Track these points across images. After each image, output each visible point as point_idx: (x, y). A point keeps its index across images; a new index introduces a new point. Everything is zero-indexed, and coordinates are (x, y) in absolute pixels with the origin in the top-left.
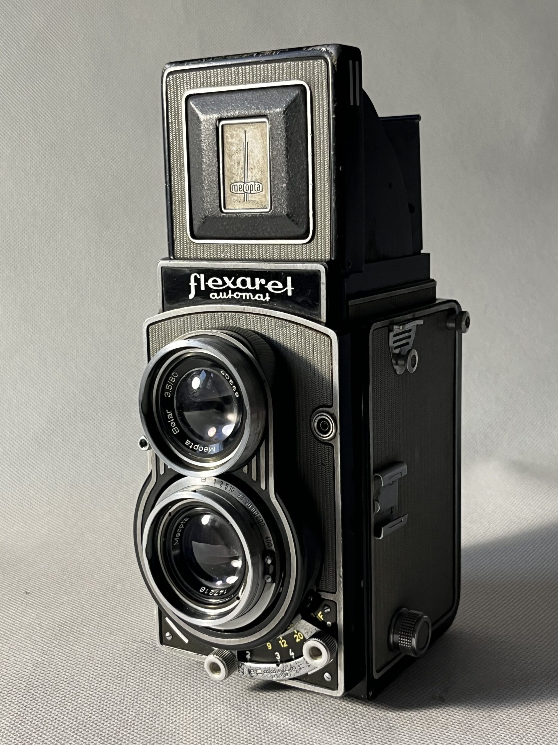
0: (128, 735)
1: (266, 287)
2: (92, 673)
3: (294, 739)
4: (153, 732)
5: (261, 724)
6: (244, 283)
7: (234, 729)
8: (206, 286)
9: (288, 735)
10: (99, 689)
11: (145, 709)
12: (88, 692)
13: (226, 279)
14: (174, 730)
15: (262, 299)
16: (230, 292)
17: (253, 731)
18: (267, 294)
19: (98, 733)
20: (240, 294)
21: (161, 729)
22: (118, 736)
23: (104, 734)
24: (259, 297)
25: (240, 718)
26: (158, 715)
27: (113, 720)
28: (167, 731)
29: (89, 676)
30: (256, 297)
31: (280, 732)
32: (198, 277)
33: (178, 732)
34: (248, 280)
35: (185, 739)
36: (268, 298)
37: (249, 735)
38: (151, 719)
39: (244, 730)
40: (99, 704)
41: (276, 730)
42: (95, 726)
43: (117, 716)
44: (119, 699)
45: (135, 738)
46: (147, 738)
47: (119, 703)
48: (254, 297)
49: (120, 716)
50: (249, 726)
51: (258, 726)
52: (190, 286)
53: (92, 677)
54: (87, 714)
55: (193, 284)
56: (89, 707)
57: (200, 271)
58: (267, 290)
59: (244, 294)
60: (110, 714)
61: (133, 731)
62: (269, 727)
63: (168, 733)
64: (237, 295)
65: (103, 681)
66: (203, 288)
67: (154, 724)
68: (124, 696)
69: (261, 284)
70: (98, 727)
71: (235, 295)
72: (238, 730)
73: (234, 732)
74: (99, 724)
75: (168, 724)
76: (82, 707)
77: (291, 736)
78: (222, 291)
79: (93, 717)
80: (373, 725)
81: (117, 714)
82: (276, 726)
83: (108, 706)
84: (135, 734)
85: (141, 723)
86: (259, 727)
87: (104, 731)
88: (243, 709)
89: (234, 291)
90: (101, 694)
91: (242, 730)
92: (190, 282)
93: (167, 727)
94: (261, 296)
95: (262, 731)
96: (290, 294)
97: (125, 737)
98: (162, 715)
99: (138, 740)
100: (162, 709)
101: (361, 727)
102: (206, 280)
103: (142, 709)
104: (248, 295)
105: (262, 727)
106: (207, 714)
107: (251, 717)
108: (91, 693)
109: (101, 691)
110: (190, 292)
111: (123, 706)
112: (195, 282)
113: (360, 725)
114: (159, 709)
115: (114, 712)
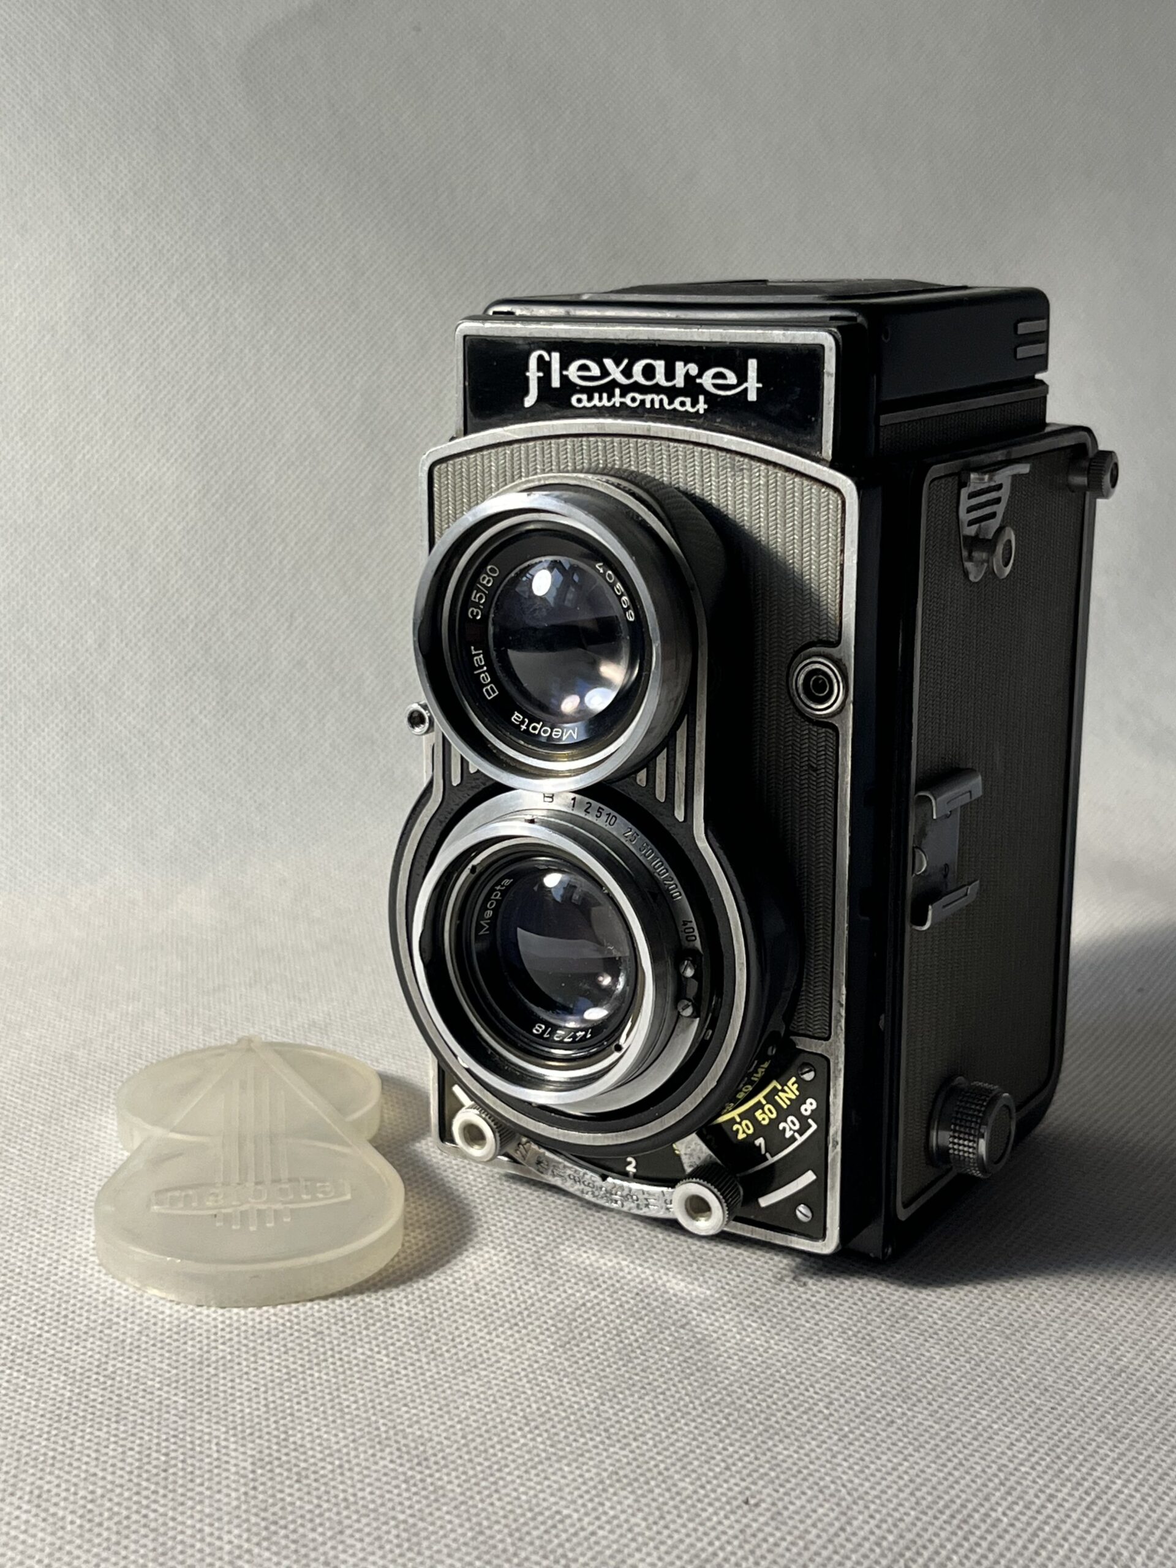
0: (128, 1368)
1: (698, 381)
2: (36, 1242)
3: (493, 1369)
4: (183, 1360)
5: (420, 1339)
6: (649, 372)
7: (360, 1350)
8: (564, 379)
9: (479, 1359)
10: (53, 1278)
11: (161, 1316)
12: (31, 1283)
13: (609, 363)
14: (229, 1357)
15: (688, 408)
16: (617, 391)
17: (402, 1355)
18: (701, 398)
19: (58, 1366)
20: (639, 397)
21: (201, 1356)
22: (105, 1370)
23: (72, 1368)
24: (683, 404)
25: (372, 1328)
26: (190, 1329)
27: (91, 1340)
28: (214, 1358)
29: (31, 1249)
30: (676, 404)
31: (461, 1354)
32: (547, 358)
33: (237, 1360)
34: (660, 365)
35: (254, 1373)
36: (702, 407)
37: (394, 1362)
38: (176, 1337)
39: (384, 1352)
40: (57, 1310)
41: (453, 1351)
42: (51, 1352)
43: (101, 1332)
44: (102, 1299)
45: (142, 1374)
46: (169, 1372)
47: (101, 1306)
48: (671, 402)
49: (107, 1331)
50: (393, 1344)
51: (413, 1343)
52: (527, 379)
53: (37, 1253)
54: (32, 1329)
55: (533, 374)
56: (34, 1315)
57: (551, 345)
58: (701, 389)
59: (648, 398)
60: (85, 1329)
61: (138, 1360)
62: (437, 1345)
63: (217, 1361)
64: (634, 400)
65: (63, 1260)
66: (556, 383)
67: (184, 1347)
68: (112, 1291)
69: (687, 376)
70: (58, 1355)
71: (627, 400)
72: (369, 1353)
73: (362, 1357)
74: (59, 1348)
75: (213, 1344)
76: (19, 1316)
77: (487, 1362)
78: (600, 389)
79: (46, 1335)
80: (661, 1336)
81: (99, 1328)
82: (451, 1344)
83: (78, 1312)
84: (143, 1367)
85: (154, 1345)
86: (416, 1346)
87: (73, 1361)
88: (376, 1310)
89: (625, 390)
90: (59, 1288)
91: (379, 1353)
92: (527, 369)
93: (213, 1351)
94: (688, 400)
95: (423, 1353)
96: (752, 397)
97: (119, 1372)
98: (199, 1328)
99: (151, 1376)
100: (198, 1317)
101: (636, 1341)
102: (564, 366)
103: (155, 1317)
104: (657, 398)
105: (421, 1346)
106: (298, 1324)
107: (396, 1326)
108: (37, 1286)
109: (60, 1281)
110: (526, 392)
111: (111, 1313)
112: (539, 370)
113: (632, 1338)
114: (193, 1317)
115: (92, 1325)
